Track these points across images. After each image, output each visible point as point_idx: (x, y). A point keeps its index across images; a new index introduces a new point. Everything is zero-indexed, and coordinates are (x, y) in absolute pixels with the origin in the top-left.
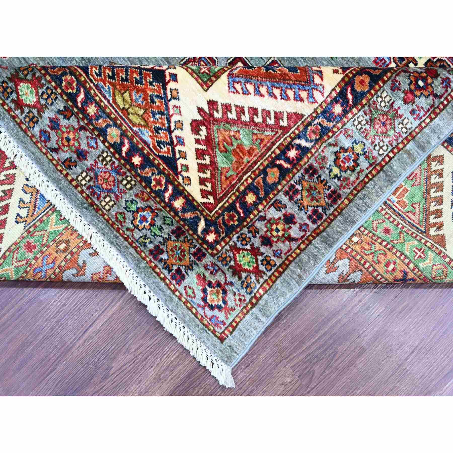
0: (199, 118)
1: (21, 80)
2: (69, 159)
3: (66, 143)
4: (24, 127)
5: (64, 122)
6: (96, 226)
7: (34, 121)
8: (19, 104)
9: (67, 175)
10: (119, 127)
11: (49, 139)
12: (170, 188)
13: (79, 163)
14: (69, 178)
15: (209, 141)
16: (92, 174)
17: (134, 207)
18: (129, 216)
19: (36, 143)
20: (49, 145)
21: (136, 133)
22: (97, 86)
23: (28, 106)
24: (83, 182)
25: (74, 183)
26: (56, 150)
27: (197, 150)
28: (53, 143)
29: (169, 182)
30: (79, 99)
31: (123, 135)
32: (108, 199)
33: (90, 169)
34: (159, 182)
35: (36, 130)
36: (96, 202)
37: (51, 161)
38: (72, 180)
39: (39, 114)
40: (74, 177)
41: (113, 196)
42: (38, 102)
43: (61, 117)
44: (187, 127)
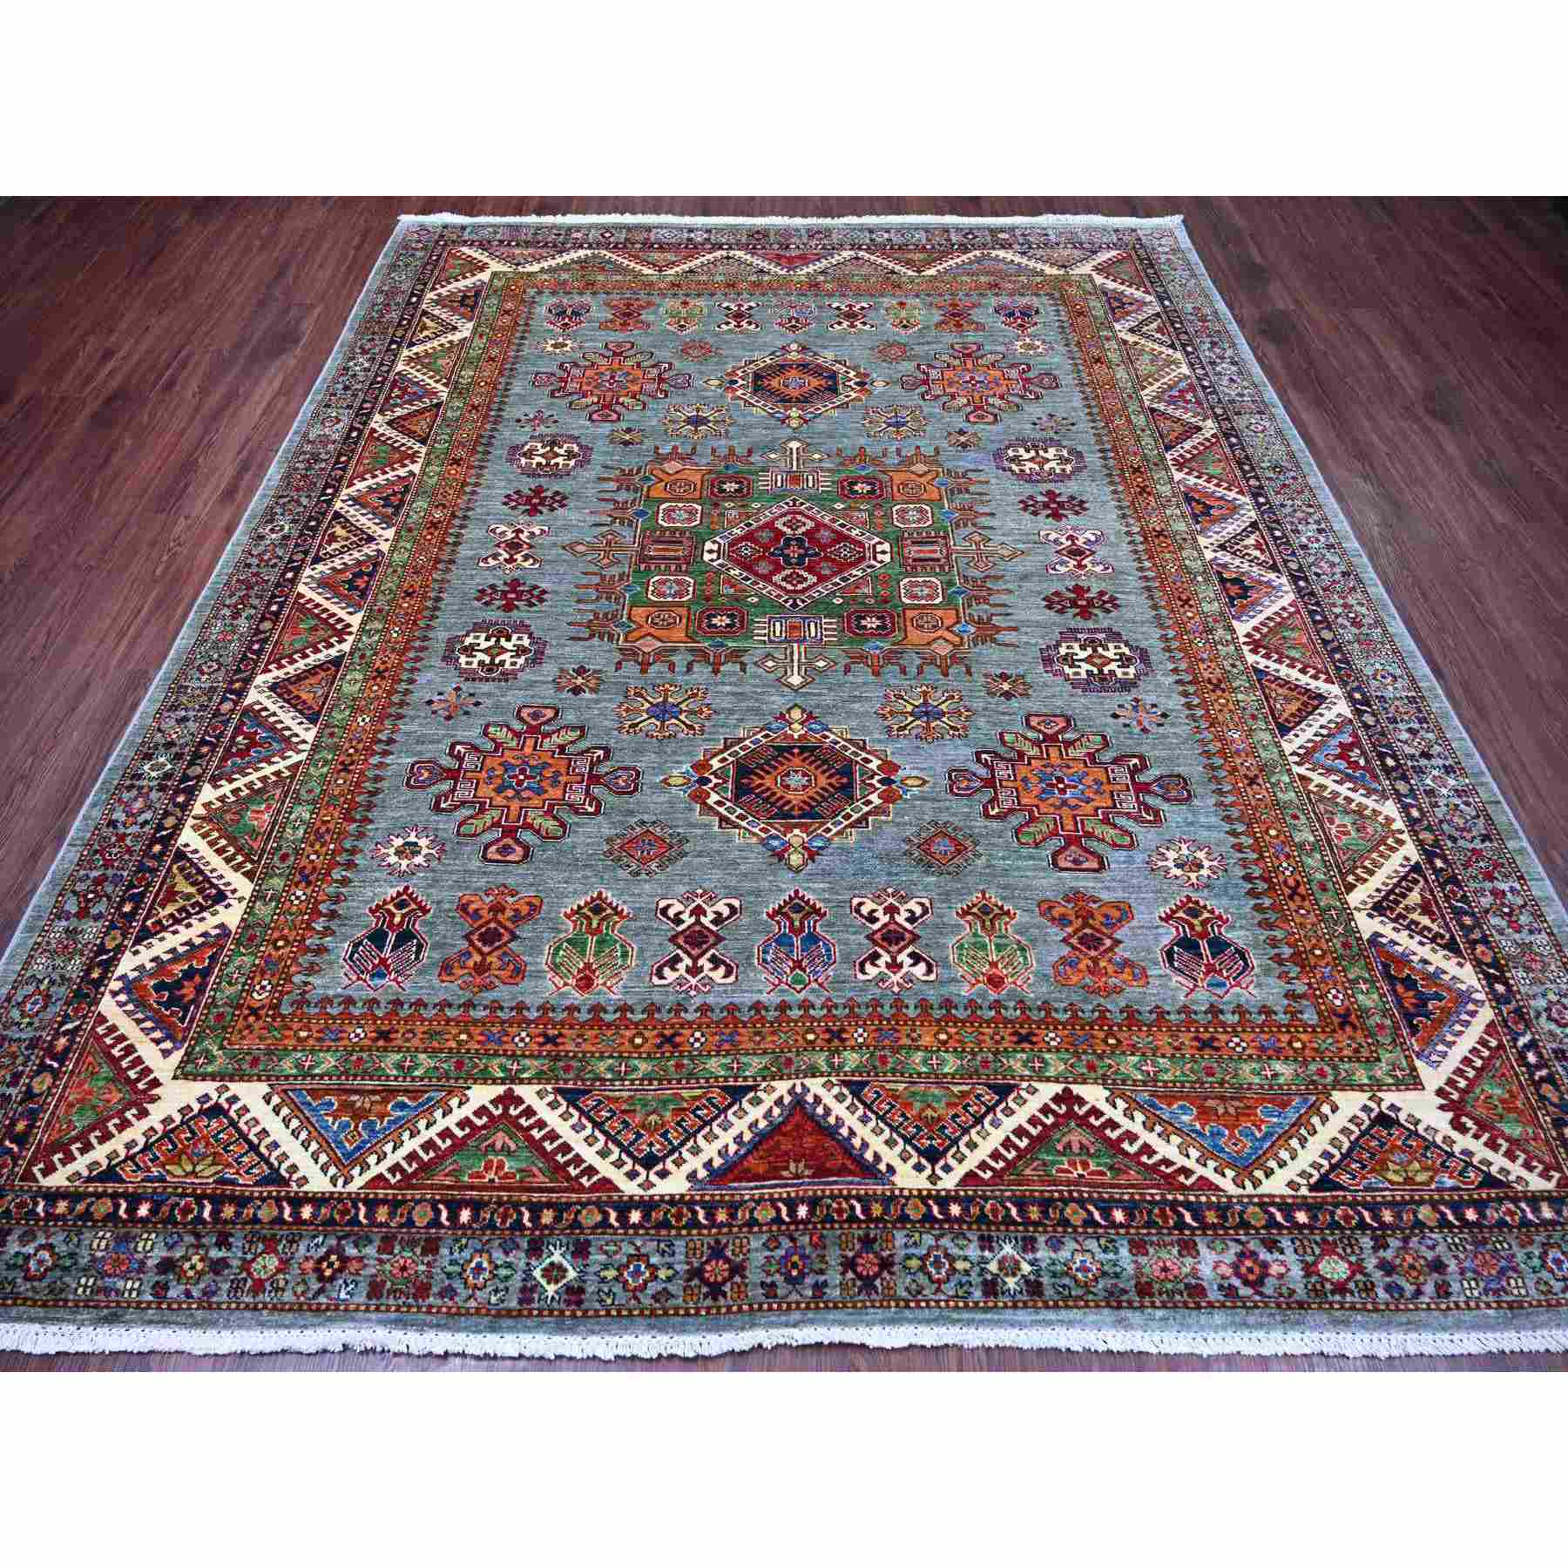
0: (1450, 1115)
1: (1315, 1264)
2: (1438, 1287)
3: (1415, 1274)
4: (1370, 1306)
5: (1388, 1254)
6: (1542, 1325)
7: (1369, 1288)
8: (1341, 1288)
9: (1457, 1307)
10: (1421, 1202)
11: (1401, 1290)
12: (1523, 1205)
13: (1448, 1278)
14: (1463, 1305)
15: (1482, 1126)
16: (1469, 1275)
17: (1536, 1262)
18: (1545, 1275)
19: (1398, 1309)
20: (1408, 1295)
21: (1438, 1190)
22: (1366, 1189)
23: (1349, 1279)
24: (1476, 1293)
25: (1472, 1304)
26: (1419, 1293)
27: (1486, 1144)
28: (1409, 1289)
29: (1515, 1200)
30: (1368, 1220)
31: (1434, 1205)
32: (1512, 1282)
33: (1462, 1272)
34: (1512, 1214)
35: (1382, 1295)
36: (1509, 1298)
37: (1429, 1309)
38: (1467, 1303)
39: (1365, 1275)
40: (1463, 1298)
41: (1510, 1273)
42: (1350, 1263)
43: (1381, 1253)
44: (1455, 1135)
